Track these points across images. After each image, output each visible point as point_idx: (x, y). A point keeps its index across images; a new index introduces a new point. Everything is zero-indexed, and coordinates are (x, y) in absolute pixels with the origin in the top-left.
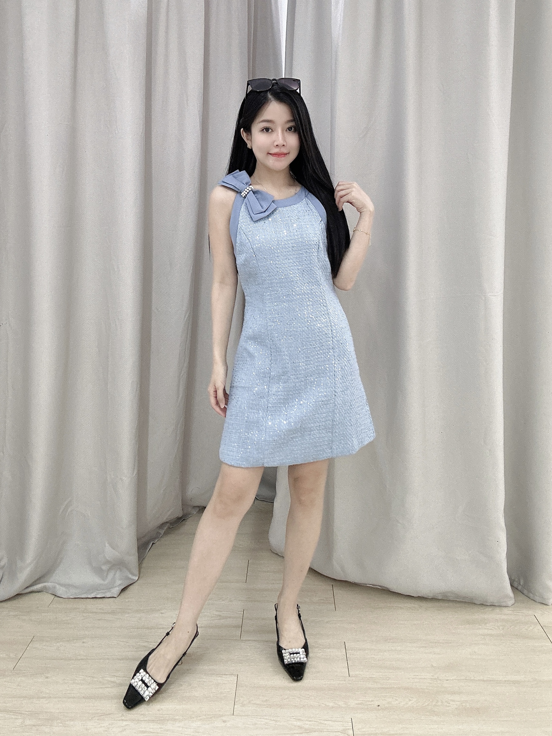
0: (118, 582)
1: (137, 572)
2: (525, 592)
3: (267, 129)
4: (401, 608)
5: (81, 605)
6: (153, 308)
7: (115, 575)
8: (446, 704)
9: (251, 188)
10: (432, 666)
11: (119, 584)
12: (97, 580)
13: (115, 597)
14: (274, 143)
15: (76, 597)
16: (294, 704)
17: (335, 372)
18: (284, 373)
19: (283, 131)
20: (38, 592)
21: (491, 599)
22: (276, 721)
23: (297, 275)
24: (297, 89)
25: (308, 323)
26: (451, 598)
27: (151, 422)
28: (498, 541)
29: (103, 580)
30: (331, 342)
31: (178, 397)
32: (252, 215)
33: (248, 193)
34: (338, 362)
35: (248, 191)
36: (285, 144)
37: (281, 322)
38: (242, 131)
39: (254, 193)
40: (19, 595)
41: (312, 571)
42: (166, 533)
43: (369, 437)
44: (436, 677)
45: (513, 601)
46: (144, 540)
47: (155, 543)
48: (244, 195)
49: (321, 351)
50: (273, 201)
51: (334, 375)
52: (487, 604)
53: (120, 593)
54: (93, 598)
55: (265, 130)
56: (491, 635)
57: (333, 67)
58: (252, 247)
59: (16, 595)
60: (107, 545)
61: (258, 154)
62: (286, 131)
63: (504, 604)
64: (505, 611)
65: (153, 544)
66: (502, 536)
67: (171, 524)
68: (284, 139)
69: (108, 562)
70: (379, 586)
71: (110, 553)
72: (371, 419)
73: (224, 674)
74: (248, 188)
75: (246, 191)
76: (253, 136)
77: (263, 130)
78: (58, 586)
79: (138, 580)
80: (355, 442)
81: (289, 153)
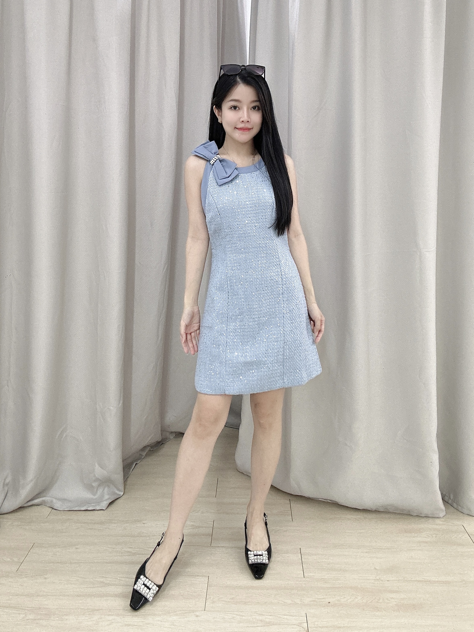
0: (106, 497)
1: (122, 488)
2: (455, 505)
3: (235, 107)
4: (349, 519)
5: (74, 516)
6: (137, 262)
7: (104, 490)
8: (386, 601)
9: (218, 157)
10: (375, 569)
11: (107, 498)
12: (88, 495)
13: (103, 510)
14: (240, 119)
15: (70, 510)
16: (257, 601)
17: (284, 314)
18: (241, 314)
19: (248, 109)
20: (38, 505)
21: (426, 511)
22: (242, 616)
23: (254, 231)
24: (262, 75)
25: (262, 272)
26: (391, 510)
27: (135, 360)
28: (431, 462)
29: (94, 495)
30: (281, 288)
31: (158, 338)
32: (218, 180)
33: (215, 161)
34: (286, 306)
35: (215, 160)
36: (249, 120)
37: (239, 270)
38: (215, 108)
39: (220, 161)
40: (21, 508)
41: (273, 487)
42: (147, 455)
43: (317, 371)
44: (378, 578)
45: (444, 513)
46: (129, 461)
47: (138, 464)
48: (213, 163)
49: (272, 296)
50: (236, 169)
51: (283, 317)
52: (422, 515)
53: (108, 506)
54: (84, 510)
55: (233, 108)
56: (426, 542)
57: (291, 54)
58: (217, 207)
59: (20, 507)
60: (97, 465)
61: (227, 128)
62: (251, 109)
63: (437, 516)
64: (438, 521)
65: (136, 464)
66: (435, 458)
67: (152, 447)
68: (249, 116)
69: (97, 480)
70: (329, 500)
71: (99, 472)
72: (318, 356)
73: (197, 576)
74: (215, 157)
75: (214, 160)
76: (223, 112)
77: (231, 108)
78: (54, 501)
79: (123, 495)
80: (305, 375)
81: (252, 128)
